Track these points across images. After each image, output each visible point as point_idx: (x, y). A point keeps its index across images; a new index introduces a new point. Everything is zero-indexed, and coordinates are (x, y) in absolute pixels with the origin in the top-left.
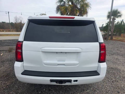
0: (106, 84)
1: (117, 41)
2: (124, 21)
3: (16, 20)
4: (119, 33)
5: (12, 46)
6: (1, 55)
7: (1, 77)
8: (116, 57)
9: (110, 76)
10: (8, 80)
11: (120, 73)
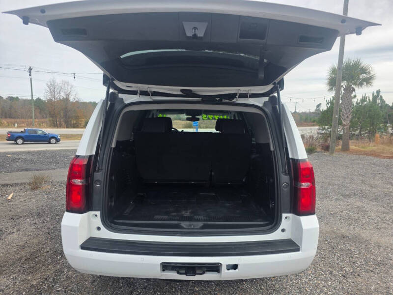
0: (325, 282)
1: (364, 154)
2: (381, 94)
3: (52, 92)
4: (369, 131)
5: (37, 170)
6: (10, 198)
7: (14, 263)
8: (359, 204)
9: (338, 259)
10: (33, 270)
11: (368, 250)
